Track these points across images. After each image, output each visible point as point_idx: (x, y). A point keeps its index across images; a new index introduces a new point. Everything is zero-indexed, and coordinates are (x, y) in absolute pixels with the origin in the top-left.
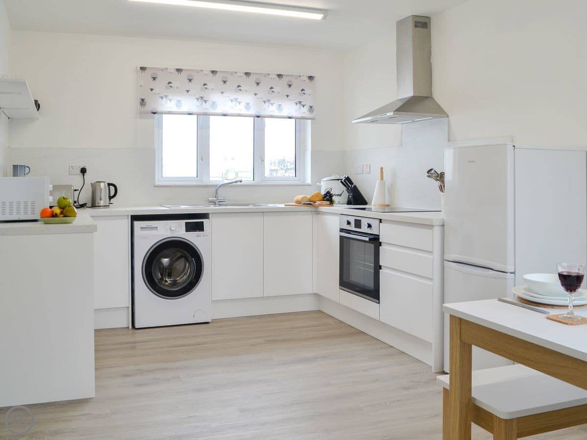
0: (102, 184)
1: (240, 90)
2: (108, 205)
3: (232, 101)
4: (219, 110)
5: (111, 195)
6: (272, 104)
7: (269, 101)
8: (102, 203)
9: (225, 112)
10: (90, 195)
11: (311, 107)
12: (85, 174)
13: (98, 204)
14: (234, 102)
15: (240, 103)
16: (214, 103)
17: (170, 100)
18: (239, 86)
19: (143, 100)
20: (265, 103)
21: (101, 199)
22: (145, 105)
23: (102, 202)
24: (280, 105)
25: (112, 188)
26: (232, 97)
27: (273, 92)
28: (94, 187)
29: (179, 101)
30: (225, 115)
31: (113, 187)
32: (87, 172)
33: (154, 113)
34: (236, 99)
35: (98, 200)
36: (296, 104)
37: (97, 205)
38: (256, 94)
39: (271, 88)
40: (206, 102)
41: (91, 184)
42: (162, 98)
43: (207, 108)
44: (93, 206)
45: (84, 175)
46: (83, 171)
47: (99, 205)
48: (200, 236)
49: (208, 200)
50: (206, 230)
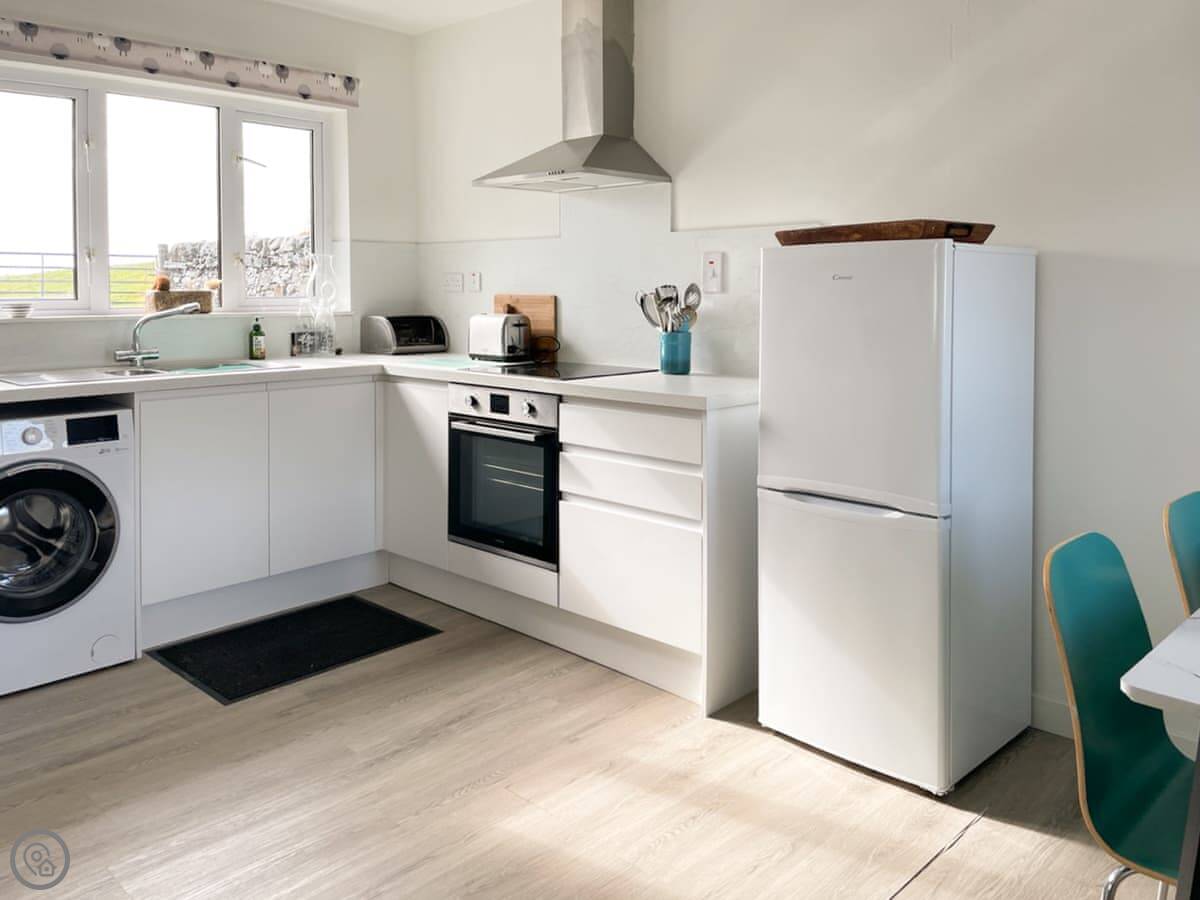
48: (109, 451)
49: (115, 358)
50: (125, 436)
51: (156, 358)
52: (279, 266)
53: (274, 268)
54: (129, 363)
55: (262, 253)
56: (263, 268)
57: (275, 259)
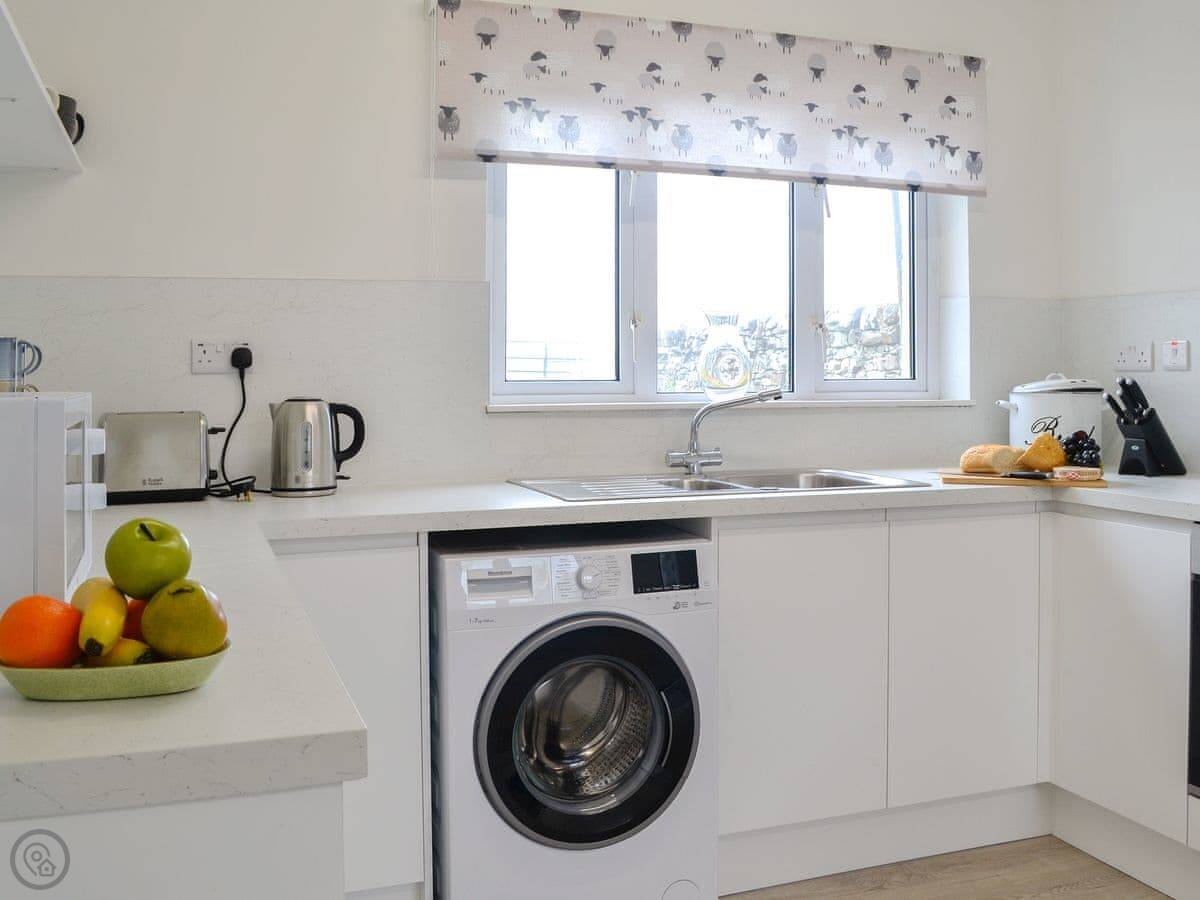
0: (311, 409)
1: (764, 90)
2: (331, 484)
3: (738, 125)
4: (698, 155)
5: (343, 448)
6: (861, 142)
7: (851, 129)
8: (311, 478)
9: (717, 163)
10: (266, 444)
11: (974, 155)
12: (247, 370)
13: (297, 479)
14: (745, 129)
15: (763, 133)
16: (682, 130)
17: (541, 116)
18: (760, 78)
19: (448, 111)
20: (839, 137)
21: (307, 465)
22: (456, 129)
23: (310, 473)
24: (884, 146)
25: (346, 423)
26: (740, 114)
27: (863, 100)
28: (282, 418)
29: (569, 121)
30: (717, 172)
31: (348, 418)
32: (253, 363)
33: (487, 158)
34: (751, 121)
35: (295, 469)
36: (932, 143)
37: (292, 485)
38: (811, 107)
39: (858, 89)
40: (656, 124)
41: (271, 406)
42: (513, 106)
43: (659, 144)
44: (280, 487)
45: (242, 376)
46: (241, 359)
47: (299, 486)
48: (685, 605)
49: (667, 461)
50: (707, 584)
51: (719, 464)
52: (776, 350)
53: (769, 352)
54: (684, 469)
55: (756, 333)
56: (757, 351)
57: (771, 341)
